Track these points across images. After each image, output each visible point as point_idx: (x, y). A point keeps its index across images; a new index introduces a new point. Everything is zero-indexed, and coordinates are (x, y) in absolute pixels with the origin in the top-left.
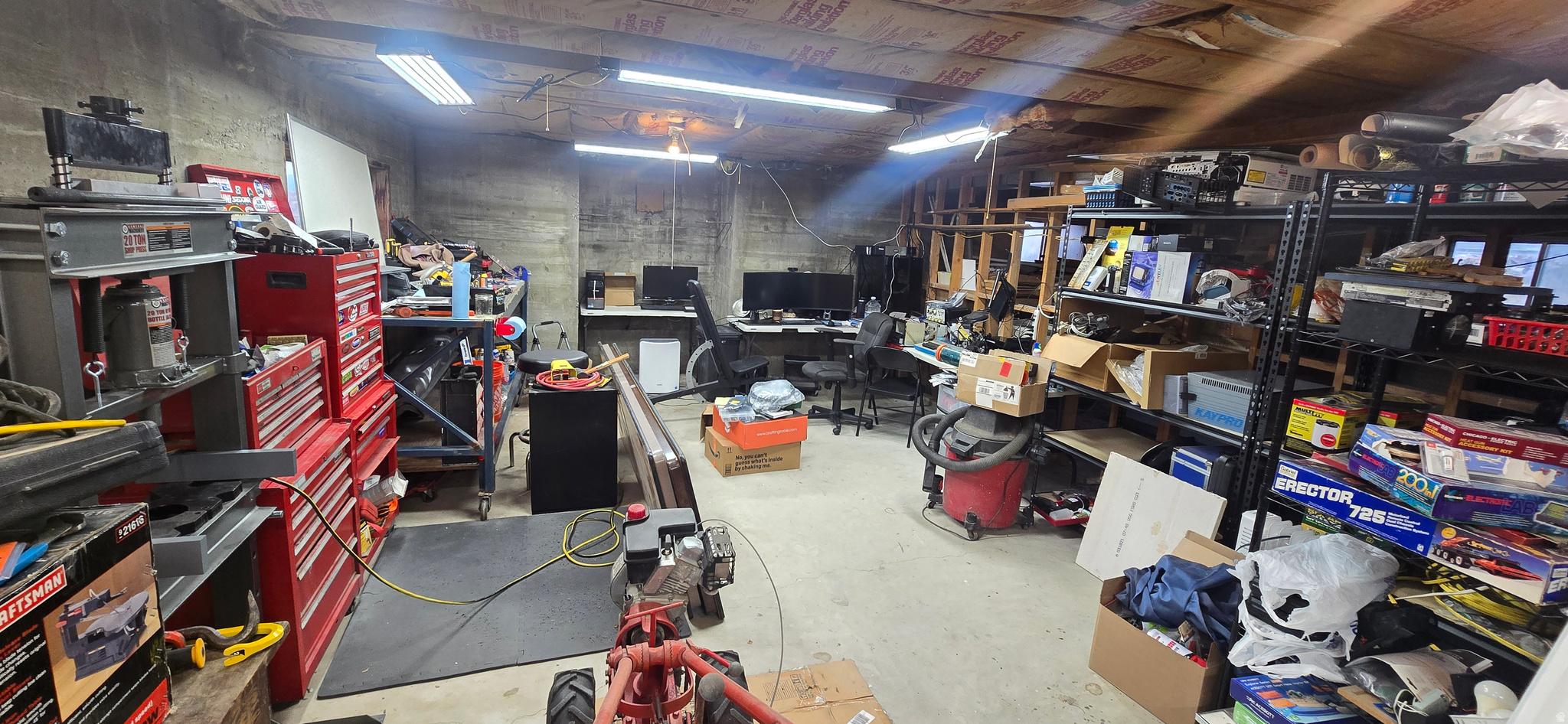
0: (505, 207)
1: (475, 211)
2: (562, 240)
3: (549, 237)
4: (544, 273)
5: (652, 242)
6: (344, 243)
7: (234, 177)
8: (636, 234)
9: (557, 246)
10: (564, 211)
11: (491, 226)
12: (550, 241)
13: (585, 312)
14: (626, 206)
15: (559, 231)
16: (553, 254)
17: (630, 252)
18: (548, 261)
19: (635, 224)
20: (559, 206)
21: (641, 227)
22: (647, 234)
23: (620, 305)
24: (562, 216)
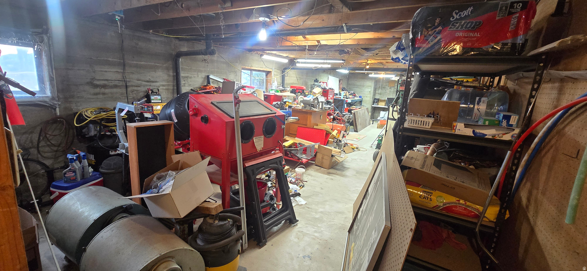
0: (361, 86)
1: (356, 86)
2: (370, 92)
3: (367, 91)
4: (366, 97)
5: (391, 93)
6: (330, 89)
7: (323, 82)
8: (388, 91)
9: (369, 93)
10: (371, 86)
11: (358, 89)
12: (368, 92)
13: (373, 106)
14: (386, 86)
15: (370, 90)
16: (368, 94)
17: (386, 95)
18: (367, 95)
19: (388, 89)
20: (370, 85)
21: (389, 90)
22: (390, 91)
23: (382, 105)
24: (370, 87)
